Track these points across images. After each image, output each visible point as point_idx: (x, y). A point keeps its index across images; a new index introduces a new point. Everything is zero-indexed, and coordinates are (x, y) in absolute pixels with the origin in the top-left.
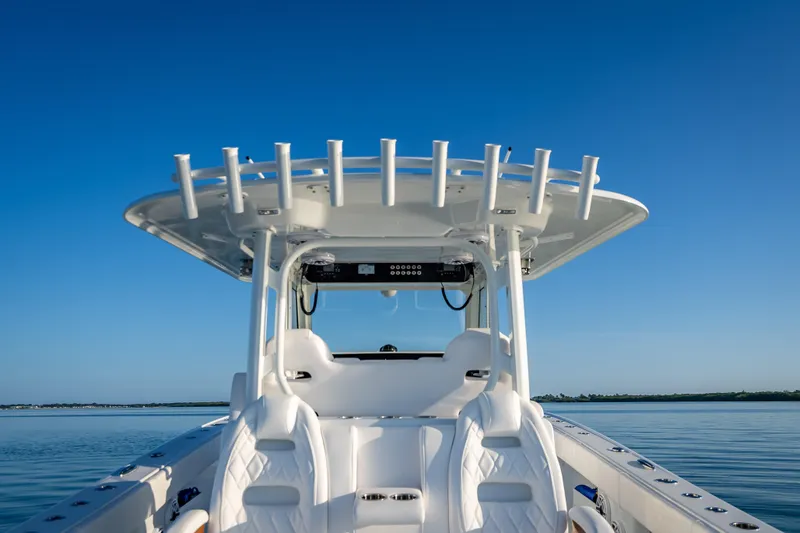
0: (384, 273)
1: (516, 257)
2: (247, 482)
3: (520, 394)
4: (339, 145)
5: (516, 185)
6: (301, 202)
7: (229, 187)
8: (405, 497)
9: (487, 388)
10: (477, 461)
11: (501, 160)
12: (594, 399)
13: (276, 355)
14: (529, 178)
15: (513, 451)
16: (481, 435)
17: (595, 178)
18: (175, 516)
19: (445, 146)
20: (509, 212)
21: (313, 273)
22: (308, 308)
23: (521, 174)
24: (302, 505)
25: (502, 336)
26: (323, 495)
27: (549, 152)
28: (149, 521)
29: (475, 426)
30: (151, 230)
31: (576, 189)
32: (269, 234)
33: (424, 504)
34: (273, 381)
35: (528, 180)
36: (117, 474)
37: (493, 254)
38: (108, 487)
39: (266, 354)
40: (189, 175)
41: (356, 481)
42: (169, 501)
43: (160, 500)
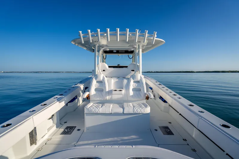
0: (118, 52)
1: (141, 50)
2: (95, 88)
3: (140, 74)
4: (109, 30)
5: (141, 37)
6: (102, 40)
7: (89, 37)
8: (120, 90)
9: (134, 73)
10: (132, 85)
11: (139, 32)
12: (157, 72)
13: (99, 67)
14: (144, 36)
15: (138, 83)
16: (133, 81)
17: (156, 36)
18: (85, 91)
19: (128, 30)
20: (140, 42)
21: (105, 52)
22: (105, 58)
23: (142, 35)
24: (104, 91)
25: (138, 64)
26: (107, 90)
27: (147, 31)
28: (81, 92)
29: (132, 79)
30: (77, 45)
31: (152, 38)
32: (97, 46)
33: (123, 91)
34: (99, 71)
35: (143, 36)
36: (75, 85)
37: (137, 49)
38: (73, 87)
39: (97, 67)
40: (82, 35)
41: (113, 88)
42: (83, 89)
43: (82, 89)
